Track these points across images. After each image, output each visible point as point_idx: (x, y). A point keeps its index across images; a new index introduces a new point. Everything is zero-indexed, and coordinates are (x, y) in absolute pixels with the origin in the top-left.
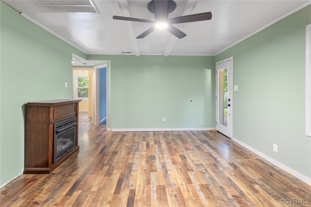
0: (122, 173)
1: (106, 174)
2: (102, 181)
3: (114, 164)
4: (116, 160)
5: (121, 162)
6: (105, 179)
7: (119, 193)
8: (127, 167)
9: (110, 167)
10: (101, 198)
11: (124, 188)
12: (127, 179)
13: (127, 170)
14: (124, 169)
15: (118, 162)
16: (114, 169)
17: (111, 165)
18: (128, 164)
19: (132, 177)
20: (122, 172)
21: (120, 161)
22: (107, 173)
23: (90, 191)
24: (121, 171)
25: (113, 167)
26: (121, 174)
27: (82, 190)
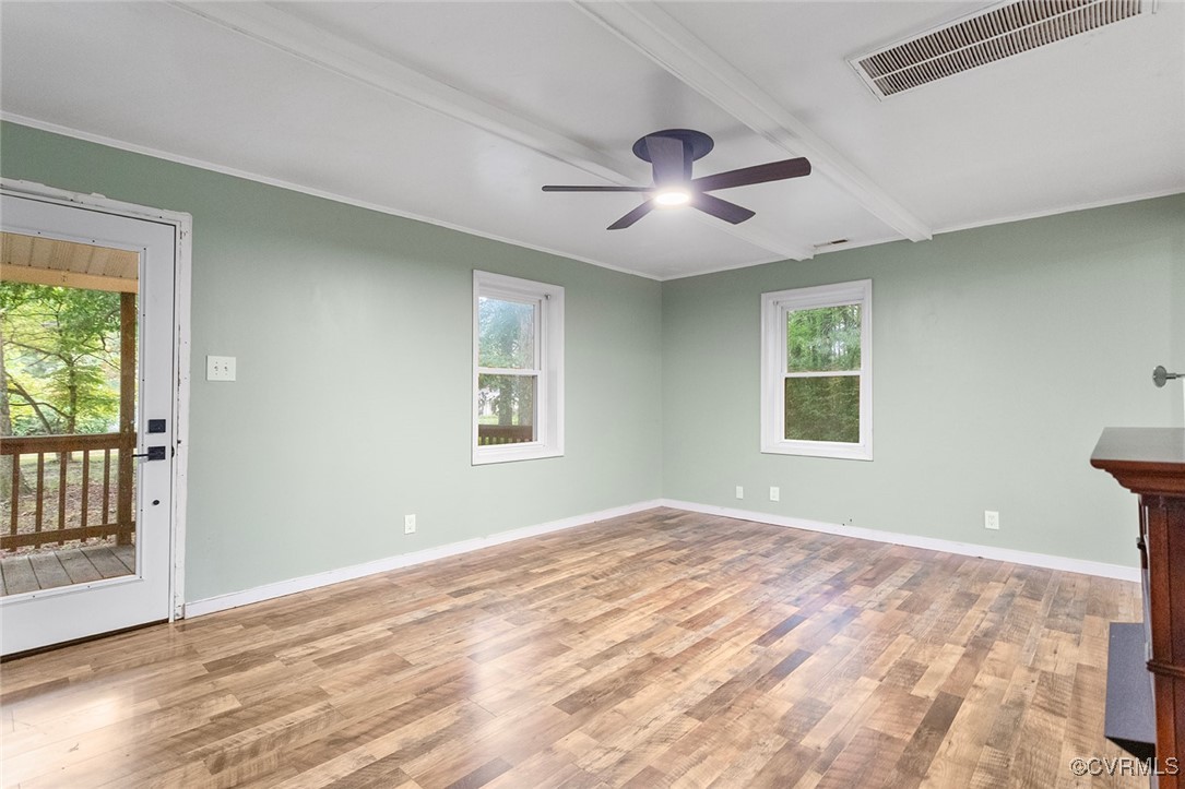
0: (759, 692)
1: (823, 715)
2: (841, 695)
3: (774, 744)
4: (750, 770)
5: (733, 744)
6: (830, 699)
7: (799, 652)
8: (727, 705)
9: (795, 734)
10: (848, 658)
11: (779, 654)
12: (757, 670)
13: (735, 696)
14: (742, 703)
15: (746, 746)
16: (784, 718)
17: (789, 747)
18: (711, 714)
19: (736, 668)
20: (760, 696)
21: (732, 752)
22: (817, 716)
23: (881, 681)
24: (759, 702)
25: (781, 732)
26: (765, 691)
27: (910, 695)
